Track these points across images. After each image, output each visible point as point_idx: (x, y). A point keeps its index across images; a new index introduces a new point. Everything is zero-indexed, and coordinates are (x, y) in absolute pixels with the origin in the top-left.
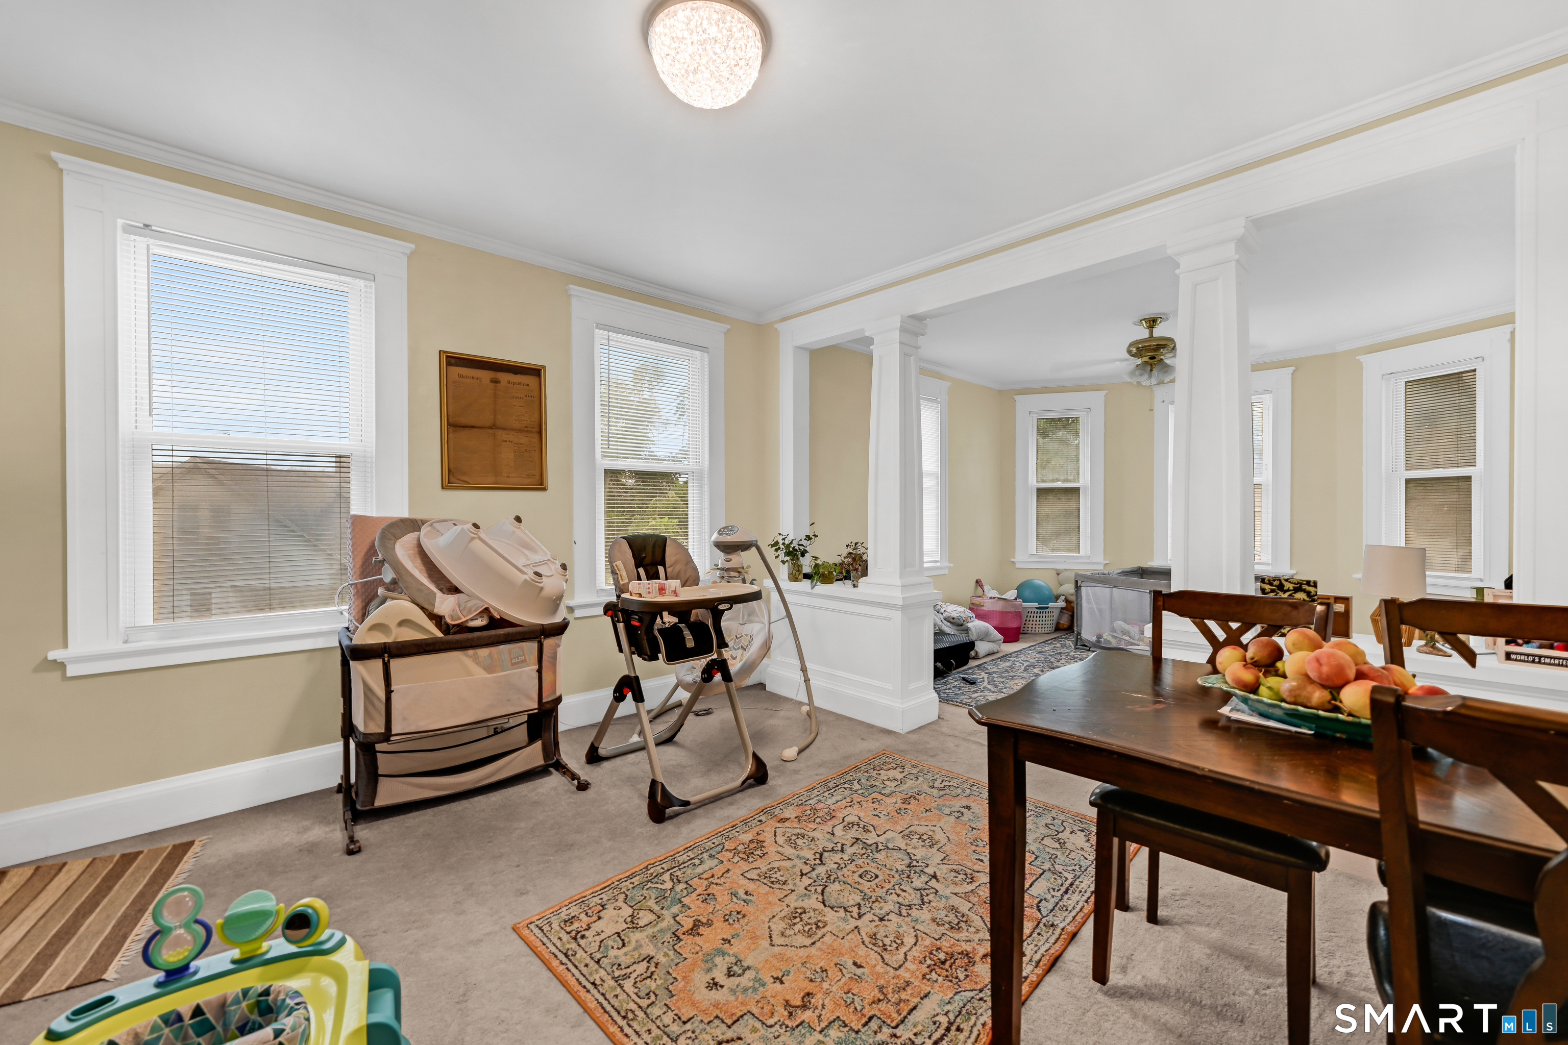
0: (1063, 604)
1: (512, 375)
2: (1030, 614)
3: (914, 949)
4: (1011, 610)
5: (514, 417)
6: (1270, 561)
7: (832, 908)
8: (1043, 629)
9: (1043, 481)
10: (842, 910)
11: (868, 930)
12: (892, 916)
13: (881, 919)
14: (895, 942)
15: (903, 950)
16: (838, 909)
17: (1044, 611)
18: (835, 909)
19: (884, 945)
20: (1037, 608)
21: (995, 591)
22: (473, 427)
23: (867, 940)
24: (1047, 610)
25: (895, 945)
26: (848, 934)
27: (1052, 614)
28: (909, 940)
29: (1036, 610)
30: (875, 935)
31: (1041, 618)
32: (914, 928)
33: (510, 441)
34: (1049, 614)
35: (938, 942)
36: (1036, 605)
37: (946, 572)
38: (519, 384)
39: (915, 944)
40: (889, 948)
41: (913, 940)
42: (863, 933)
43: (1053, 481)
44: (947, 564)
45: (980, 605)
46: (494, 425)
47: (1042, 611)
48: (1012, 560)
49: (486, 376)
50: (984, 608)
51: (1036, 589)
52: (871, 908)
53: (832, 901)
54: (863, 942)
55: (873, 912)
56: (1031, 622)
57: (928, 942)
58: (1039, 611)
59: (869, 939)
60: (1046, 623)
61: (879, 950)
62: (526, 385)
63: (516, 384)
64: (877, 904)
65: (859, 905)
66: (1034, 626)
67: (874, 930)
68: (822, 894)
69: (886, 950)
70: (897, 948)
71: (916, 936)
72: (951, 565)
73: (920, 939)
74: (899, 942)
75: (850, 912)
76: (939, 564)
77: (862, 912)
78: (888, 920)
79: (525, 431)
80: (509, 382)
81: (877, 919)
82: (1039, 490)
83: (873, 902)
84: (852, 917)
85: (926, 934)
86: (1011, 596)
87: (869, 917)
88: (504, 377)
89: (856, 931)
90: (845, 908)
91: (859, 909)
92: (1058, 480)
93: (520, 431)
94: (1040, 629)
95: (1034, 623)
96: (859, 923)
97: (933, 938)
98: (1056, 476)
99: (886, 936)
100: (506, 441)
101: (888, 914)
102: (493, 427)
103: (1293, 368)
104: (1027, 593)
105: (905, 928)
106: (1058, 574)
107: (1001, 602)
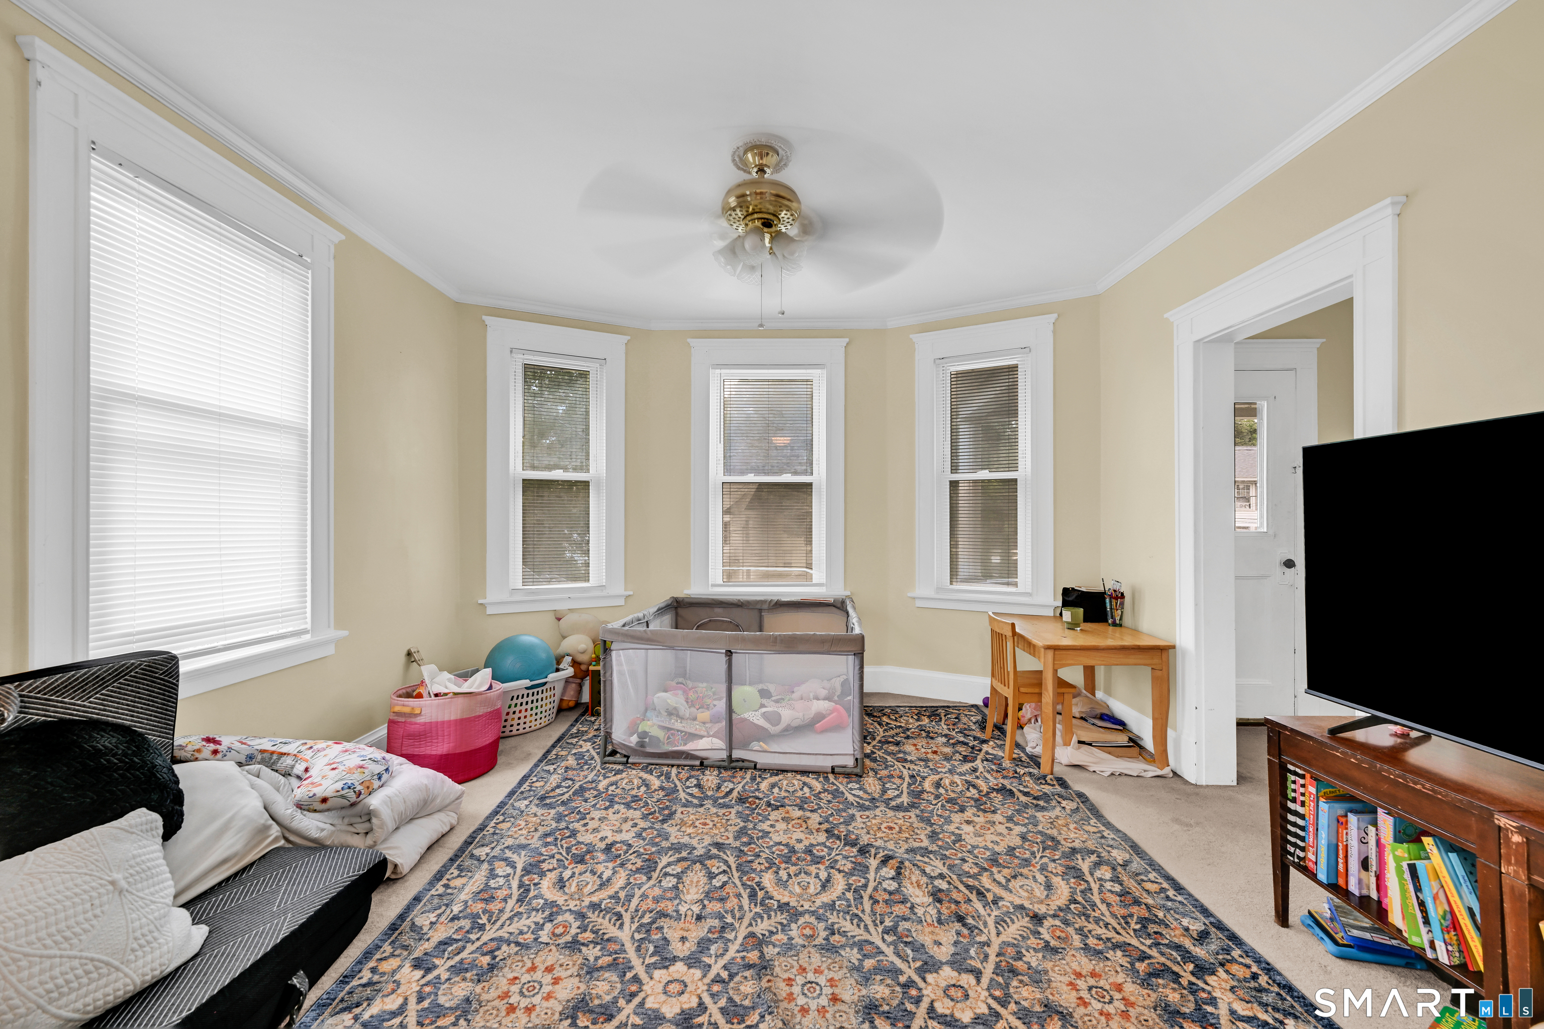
0: (570, 671)
2: (515, 701)
4: (481, 711)
6: (824, 581)
8: (539, 721)
9: (534, 468)
17: (540, 689)
20: (527, 688)
21: (446, 675)
24: (544, 688)
27: (552, 692)
29: (527, 691)
31: (535, 704)
34: (549, 694)
36: (527, 683)
37: (330, 650)
43: (550, 468)
44: (333, 633)
45: (413, 715)
47: (535, 691)
48: (480, 601)
50: (421, 720)
51: (525, 652)
56: (517, 715)
58: (531, 692)
60: (543, 709)
66: (522, 721)
72: (345, 633)
76: (307, 638)
82: (528, 485)
86: (480, 685)
92: (556, 467)
94: (534, 723)
95: (522, 715)
98: (554, 460)
103: (847, 340)
104: (509, 663)
106: (559, 619)
107: (460, 700)
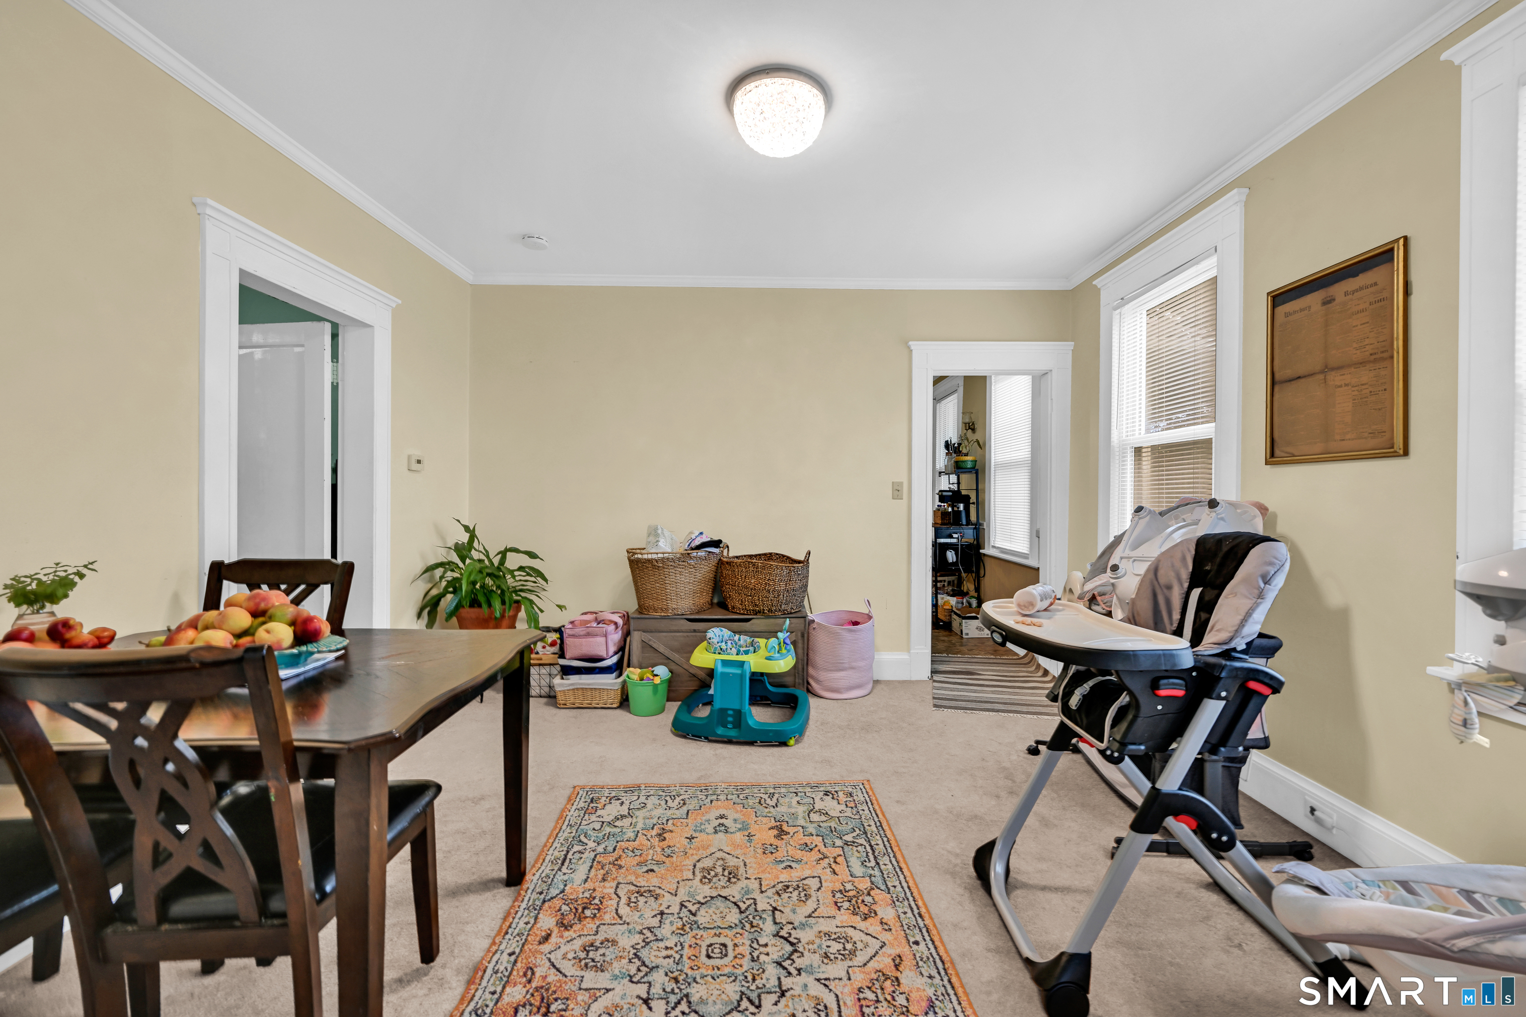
1: (1351, 280)
3: (615, 906)
5: (1355, 345)
7: (712, 898)
10: (703, 901)
11: (665, 899)
12: (655, 922)
13: (662, 913)
14: (635, 903)
15: (624, 900)
16: (706, 900)
18: (709, 899)
19: (641, 895)
22: (1299, 377)
23: (658, 891)
25: (633, 900)
26: (677, 887)
28: (624, 910)
30: (656, 898)
32: (628, 924)
33: (1346, 385)
35: (598, 923)
38: (1361, 289)
39: (617, 910)
40: (636, 895)
41: (621, 912)
42: (666, 894)
46: (1326, 367)
49: (1313, 300)
52: (681, 918)
53: (719, 902)
54: (660, 888)
55: (676, 916)
57: (607, 918)
59: (657, 892)
61: (642, 890)
62: (1371, 286)
63: (1357, 291)
64: (680, 924)
65: (694, 915)
67: (660, 901)
68: (735, 904)
69: (638, 893)
70: (630, 899)
71: (621, 918)
73: (616, 917)
74: (632, 905)
75: (695, 904)
77: (684, 910)
78: (655, 916)
79: (1370, 362)
80: (1346, 294)
81: (666, 911)
83: (684, 925)
84: (689, 901)
85: (614, 924)
87: (675, 909)
88: (1338, 290)
89: (673, 892)
90: (703, 904)
91: (690, 911)
93: (1362, 363)
96: (678, 900)
97: (604, 924)
99: (646, 902)
100: (1340, 386)
101: (660, 922)
102: (1327, 369)
105: (636, 918)
